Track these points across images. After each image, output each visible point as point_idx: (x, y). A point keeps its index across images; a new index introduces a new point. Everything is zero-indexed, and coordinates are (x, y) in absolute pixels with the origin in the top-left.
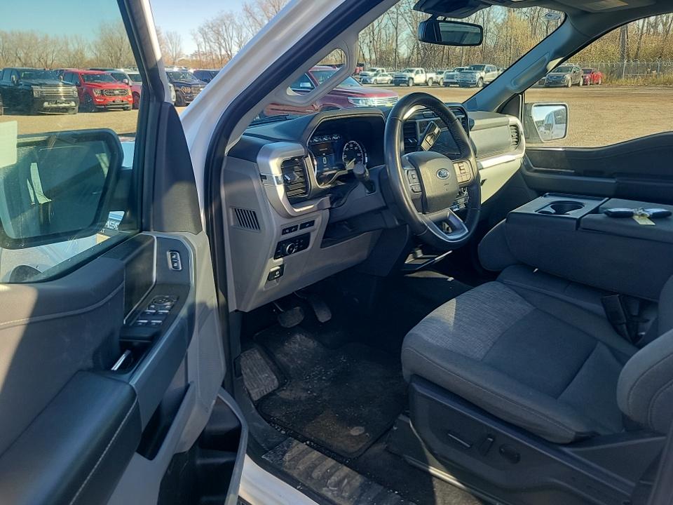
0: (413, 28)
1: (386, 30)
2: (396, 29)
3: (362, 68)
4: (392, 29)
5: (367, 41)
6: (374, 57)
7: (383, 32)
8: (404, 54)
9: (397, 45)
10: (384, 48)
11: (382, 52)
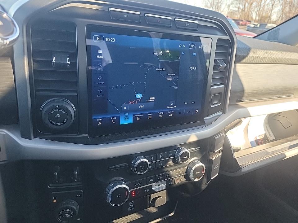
0: (283, 7)
1: (267, 6)
2: (273, 6)
3: (249, 23)
4: (271, 6)
5: (256, 10)
6: (257, 18)
7: (266, 7)
8: (274, 19)
9: (271, 14)
10: (264, 15)
11: (262, 17)
